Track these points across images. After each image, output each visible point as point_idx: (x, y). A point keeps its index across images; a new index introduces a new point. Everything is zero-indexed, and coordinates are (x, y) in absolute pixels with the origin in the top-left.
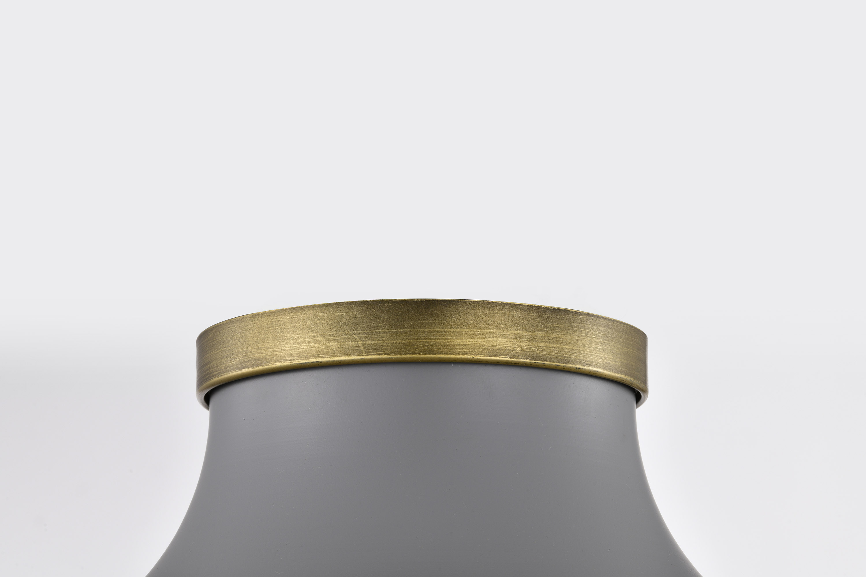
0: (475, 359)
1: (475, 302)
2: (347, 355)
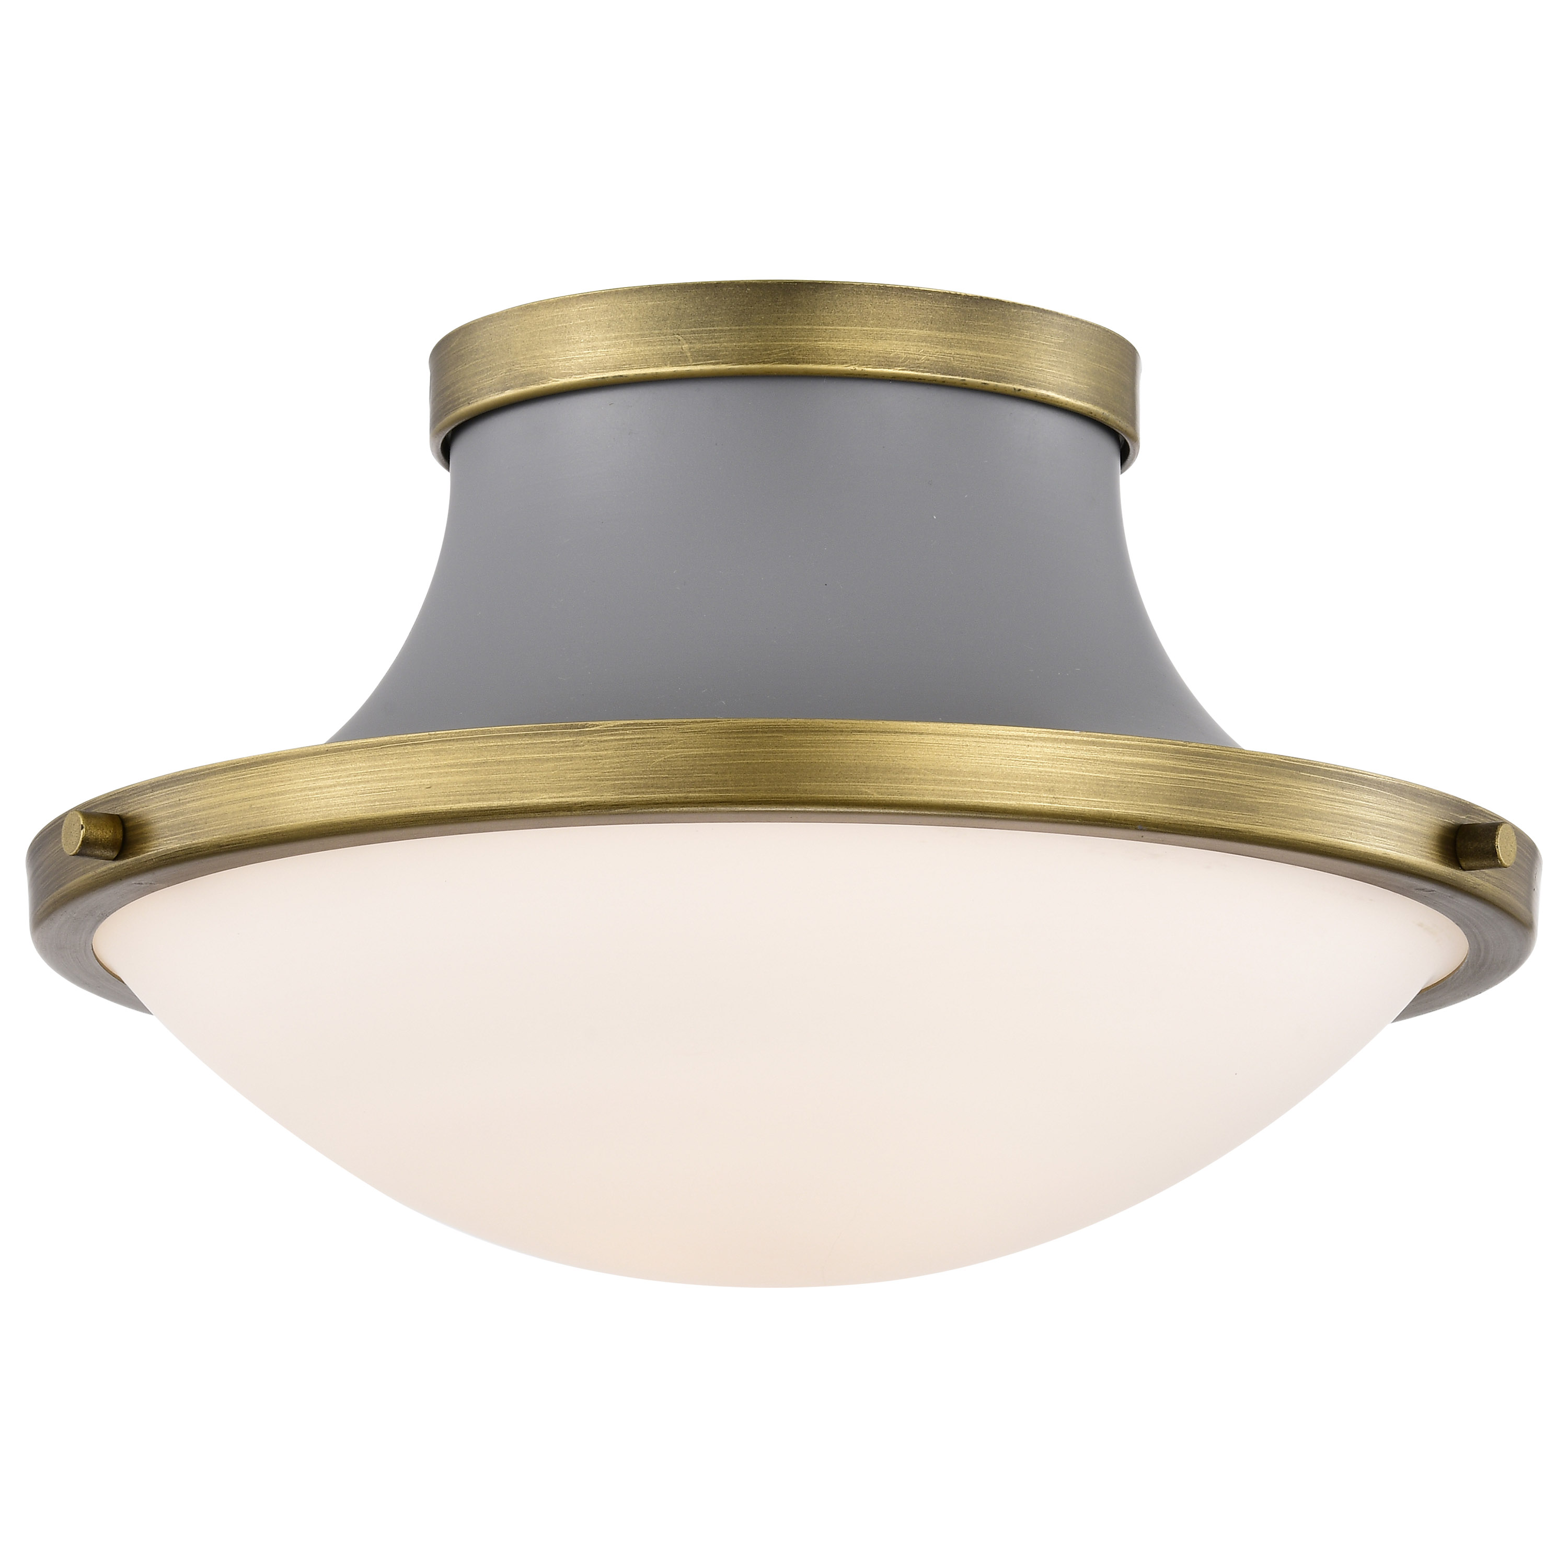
0: (859, 371)
1: (860, 285)
2: (666, 365)
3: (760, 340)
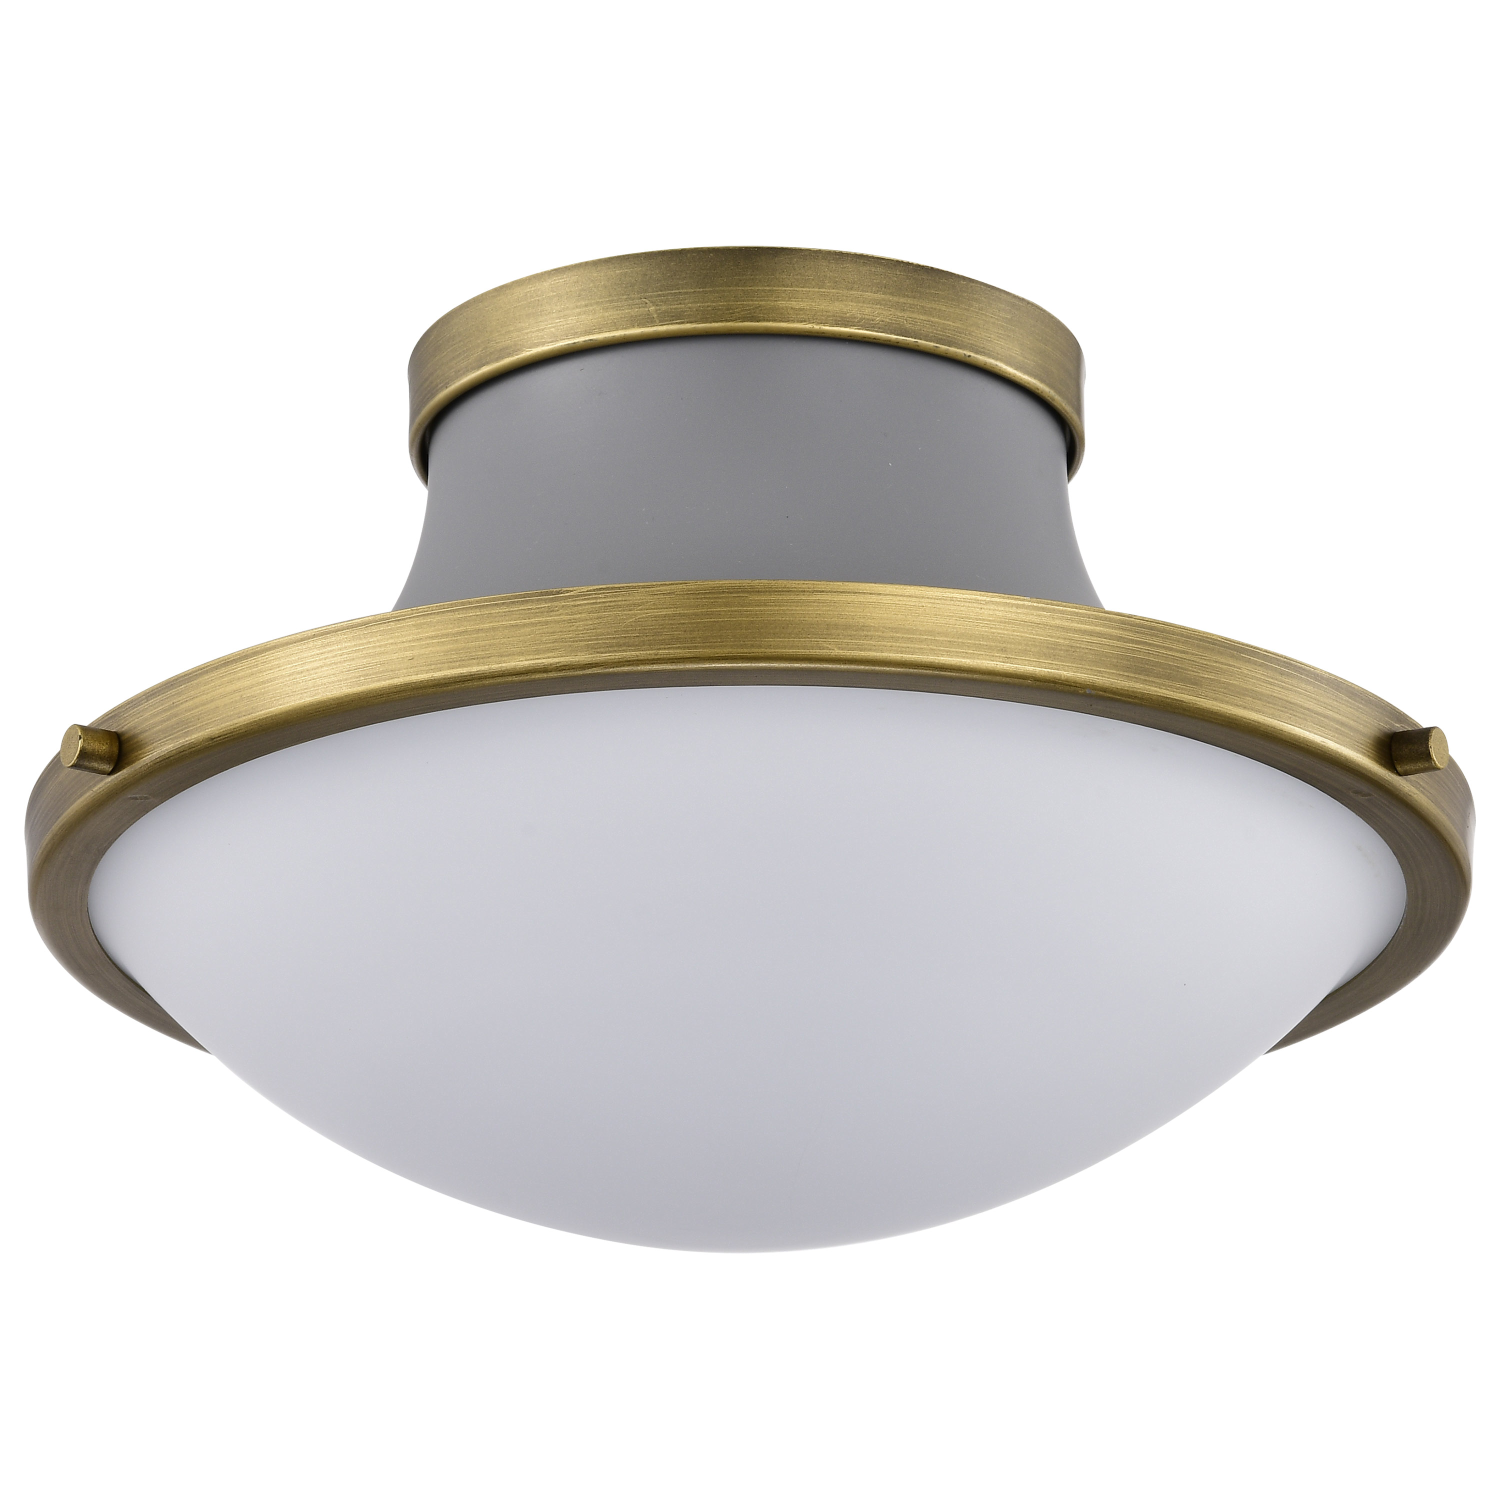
0: (816, 330)
1: (817, 251)
2: (634, 327)
3: (722, 301)
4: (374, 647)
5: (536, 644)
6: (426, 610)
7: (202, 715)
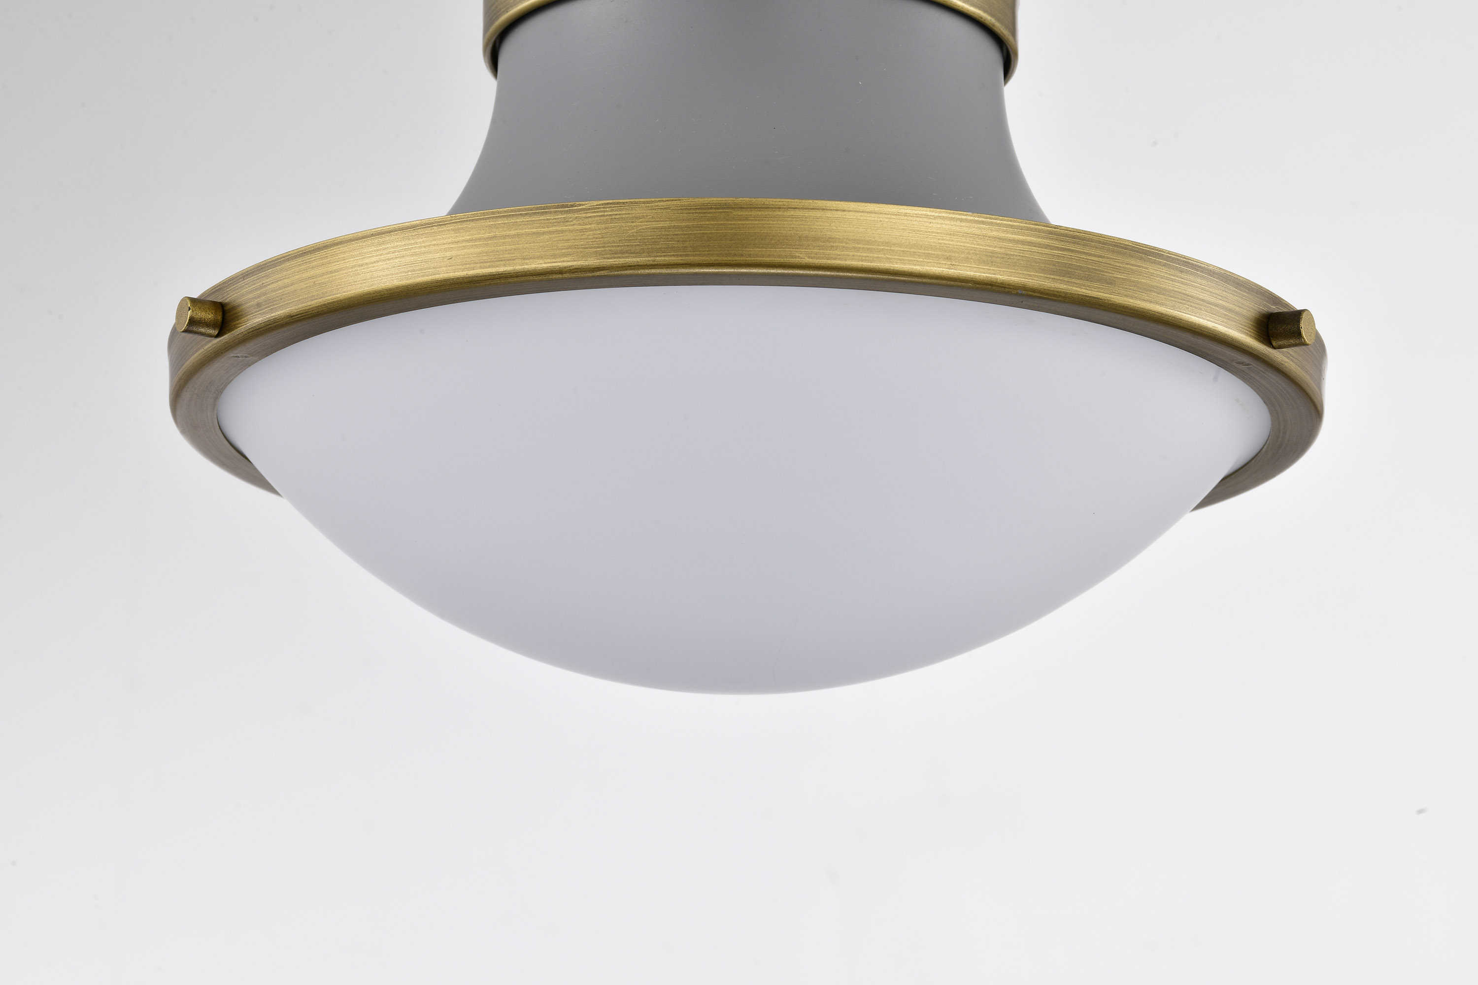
4: (420, 247)
5: (553, 249)
6: (463, 217)
7: (284, 296)
